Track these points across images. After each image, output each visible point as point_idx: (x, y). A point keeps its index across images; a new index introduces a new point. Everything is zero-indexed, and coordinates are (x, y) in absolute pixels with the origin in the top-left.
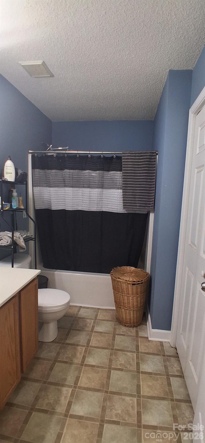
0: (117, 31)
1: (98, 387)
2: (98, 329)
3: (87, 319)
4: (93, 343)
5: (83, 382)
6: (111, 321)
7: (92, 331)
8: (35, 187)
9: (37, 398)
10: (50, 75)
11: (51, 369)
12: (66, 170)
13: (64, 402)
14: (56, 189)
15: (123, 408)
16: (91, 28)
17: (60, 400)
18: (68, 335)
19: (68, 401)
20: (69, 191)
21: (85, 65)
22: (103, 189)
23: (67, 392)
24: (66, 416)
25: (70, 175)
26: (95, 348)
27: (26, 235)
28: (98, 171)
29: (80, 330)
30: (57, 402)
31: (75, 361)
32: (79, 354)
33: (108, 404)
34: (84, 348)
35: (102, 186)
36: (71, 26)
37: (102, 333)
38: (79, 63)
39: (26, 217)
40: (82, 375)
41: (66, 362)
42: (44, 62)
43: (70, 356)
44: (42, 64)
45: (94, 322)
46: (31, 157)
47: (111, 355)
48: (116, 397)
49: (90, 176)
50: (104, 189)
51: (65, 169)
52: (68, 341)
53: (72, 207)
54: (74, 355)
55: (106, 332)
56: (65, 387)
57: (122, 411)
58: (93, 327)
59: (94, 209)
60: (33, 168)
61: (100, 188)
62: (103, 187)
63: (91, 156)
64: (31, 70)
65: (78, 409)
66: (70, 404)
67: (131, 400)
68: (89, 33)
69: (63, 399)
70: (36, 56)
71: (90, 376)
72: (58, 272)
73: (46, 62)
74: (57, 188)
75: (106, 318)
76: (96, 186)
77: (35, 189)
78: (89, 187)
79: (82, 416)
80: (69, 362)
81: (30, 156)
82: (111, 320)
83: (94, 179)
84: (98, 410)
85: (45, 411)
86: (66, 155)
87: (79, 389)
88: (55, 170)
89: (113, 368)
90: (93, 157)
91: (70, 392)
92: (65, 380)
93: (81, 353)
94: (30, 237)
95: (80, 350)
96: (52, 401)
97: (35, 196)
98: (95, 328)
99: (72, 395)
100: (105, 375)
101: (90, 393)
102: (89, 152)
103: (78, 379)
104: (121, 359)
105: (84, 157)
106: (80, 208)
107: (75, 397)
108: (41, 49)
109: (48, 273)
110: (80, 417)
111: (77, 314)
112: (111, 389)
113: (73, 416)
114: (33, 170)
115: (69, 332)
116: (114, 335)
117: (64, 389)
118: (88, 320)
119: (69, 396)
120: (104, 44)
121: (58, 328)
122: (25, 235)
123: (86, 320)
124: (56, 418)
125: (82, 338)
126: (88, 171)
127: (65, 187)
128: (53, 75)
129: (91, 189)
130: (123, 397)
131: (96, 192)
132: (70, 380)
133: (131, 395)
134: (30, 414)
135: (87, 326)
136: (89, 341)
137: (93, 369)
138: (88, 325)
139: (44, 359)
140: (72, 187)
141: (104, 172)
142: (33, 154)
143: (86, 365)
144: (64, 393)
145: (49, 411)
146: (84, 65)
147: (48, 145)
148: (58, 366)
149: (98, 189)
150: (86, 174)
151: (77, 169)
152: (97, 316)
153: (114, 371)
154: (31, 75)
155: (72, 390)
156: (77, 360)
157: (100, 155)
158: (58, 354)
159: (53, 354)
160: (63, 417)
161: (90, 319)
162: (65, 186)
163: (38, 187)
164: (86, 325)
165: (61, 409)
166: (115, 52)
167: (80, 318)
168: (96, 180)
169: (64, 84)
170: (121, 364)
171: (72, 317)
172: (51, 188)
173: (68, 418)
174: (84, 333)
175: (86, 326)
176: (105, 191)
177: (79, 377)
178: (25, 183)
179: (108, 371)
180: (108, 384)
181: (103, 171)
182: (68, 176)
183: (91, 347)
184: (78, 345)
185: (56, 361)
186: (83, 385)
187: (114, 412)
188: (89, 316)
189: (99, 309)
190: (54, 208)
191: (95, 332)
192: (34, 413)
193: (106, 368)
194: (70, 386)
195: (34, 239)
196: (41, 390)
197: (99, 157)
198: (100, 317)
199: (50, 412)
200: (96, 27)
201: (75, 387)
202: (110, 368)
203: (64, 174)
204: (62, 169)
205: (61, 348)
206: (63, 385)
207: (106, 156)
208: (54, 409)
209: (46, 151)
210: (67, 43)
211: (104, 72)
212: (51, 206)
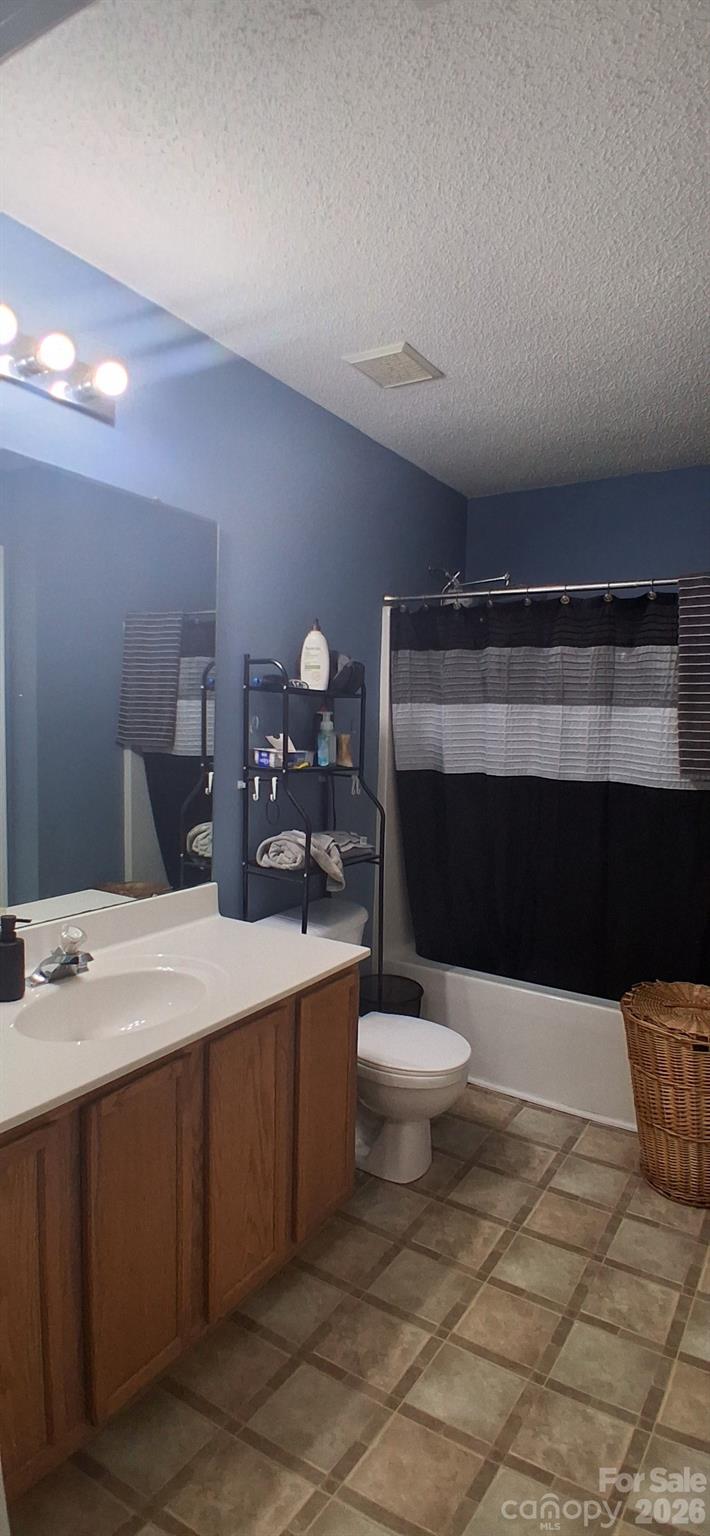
0: (600, 218)
1: (514, 1356)
2: (565, 1182)
3: (539, 1144)
4: (537, 1221)
5: (473, 1325)
6: (619, 1168)
7: (543, 1185)
8: (398, 703)
9: (324, 1328)
10: (430, 373)
11: (386, 1260)
12: (490, 650)
13: (397, 1363)
14: (460, 707)
15: (579, 1441)
16: (518, 228)
17: (386, 1355)
18: (459, 1177)
19: (409, 1364)
20: (497, 713)
21: (531, 329)
22: (612, 705)
23: (413, 1338)
24: (392, 1403)
25: (500, 663)
26: (538, 1238)
27: (353, 845)
28: (593, 648)
29: (502, 1173)
30: (378, 1357)
31: (464, 1259)
32: (481, 1240)
33: (533, 1411)
34: (503, 1230)
35: (607, 696)
36: (459, 237)
37: (576, 1197)
38: (510, 328)
39: (358, 793)
40: (473, 1304)
41: (435, 1256)
42: (407, 344)
43: (452, 1240)
44: (404, 351)
45: (558, 1160)
46: (389, 614)
47: (588, 1273)
48: (565, 1403)
49: (566, 666)
50: (616, 705)
51: (488, 646)
52: (454, 1196)
53: (505, 764)
54: (465, 1243)
55: (591, 1199)
56: (412, 1323)
57: (570, 1450)
58: (550, 1173)
59: (580, 772)
60: (395, 646)
61: (601, 704)
62: (612, 699)
63: (571, 599)
64: (380, 372)
65: (432, 1398)
66: (412, 1375)
67: (613, 1426)
68: (516, 243)
69: (396, 1353)
70: (383, 334)
71: (499, 1316)
72: (456, 972)
73: (415, 344)
74: (462, 705)
75: (605, 1156)
76: (586, 697)
77: (397, 708)
78: (561, 701)
79: (439, 1421)
80: (443, 1258)
81: (387, 612)
82: (622, 1166)
83: (579, 674)
84: (492, 1420)
85: (336, 1372)
86: (490, 602)
87: (454, 1342)
88: (456, 650)
89: (583, 1314)
90: (576, 601)
91: (424, 1342)
92: (418, 1303)
93: (486, 1241)
94: (366, 851)
95: (487, 1231)
96: (362, 1351)
97: (397, 730)
98: (556, 1178)
99: (427, 1352)
100: (550, 1328)
101: (484, 1364)
102: (563, 588)
103: (456, 1313)
104: (621, 1297)
105: (547, 606)
106: (532, 771)
107: (432, 1361)
108: (392, 314)
109: (424, 971)
110: (433, 1423)
111: (506, 1122)
112: (557, 1374)
113: (412, 1413)
114: (393, 653)
115: (467, 1168)
116: (619, 1214)
117: (408, 1331)
118: (539, 1149)
119: (418, 1353)
120: (571, 260)
121: (434, 1149)
122: (351, 846)
123: (531, 1145)
124: (359, 1398)
125: (503, 1198)
126: (558, 649)
127: (484, 702)
128: (442, 374)
129: (569, 707)
130: (590, 1410)
131: (585, 716)
132: (434, 1308)
133: (619, 1413)
134: (293, 1365)
135: (531, 1166)
136: (525, 1211)
137: (513, 1300)
138: (535, 1163)
139: (372, 1228)
140: (507, 701)
141: (614, 650)
142: (396, 606)
143: (495, 1282)
144: (406, 1339)
145: (346, 1373)
146: (528, 329)
147: (447, 574)
148: (407, 1261)
149: (594, 707)
150: (552, 660)
151: (525, 645)
152: (572, 1140)
153: (583, 1324)
154: (381, 385)
155: (432, 1338)
156: (473, 1258)
157: (600, 593)
158: (417, 1225)
159: (402, 1222)
160: (382, 1405)
161: (548, 1146)
162: (487, 700)
163: (406, 703)
164: (529, 1163)
165: (383, 1380)
166: (612, 275)
167: (514, 1136)
168: (587, 677)
169: (481, 389)
170: (612, 1312)
171: (490, 1128)
172: (443, 706)
173: (396, 1413)
174: (515, 1184)
175: (526, 1163)
176: (621, 715)
177: (464, 1309)
178: (359, 692)
179: (563, 1318)
180: (550, 1359)
181: (611, 647)
182: (494, 667)
183: (526, 1231)
184: (485, 1216)
185: (403, 1242)
186: (467, 1335)
187: (544, 1443)
188: (544, 1137)
189: (585, 1121)
190: (449, 768)
191: (552, 1190)
192: (304, 1367)
193: (559, 1308)
194: (425, 1325)
195: (378, 860)
196: (341, 1309)
197: (598, 601)
198: (584, 1146)
199: (350, 1377)
200: (534, 222)
201: (443, 1334)
202: (571, 1314)
203: (483, 661)
204: (478, 644)
205: (429, 1210)
206: (407, 1317)
207: (622, 596)
208: (362, 1373)
209: (440, 594)
210: (461, 283)
211: (597, 336)
212: (442, 762)
